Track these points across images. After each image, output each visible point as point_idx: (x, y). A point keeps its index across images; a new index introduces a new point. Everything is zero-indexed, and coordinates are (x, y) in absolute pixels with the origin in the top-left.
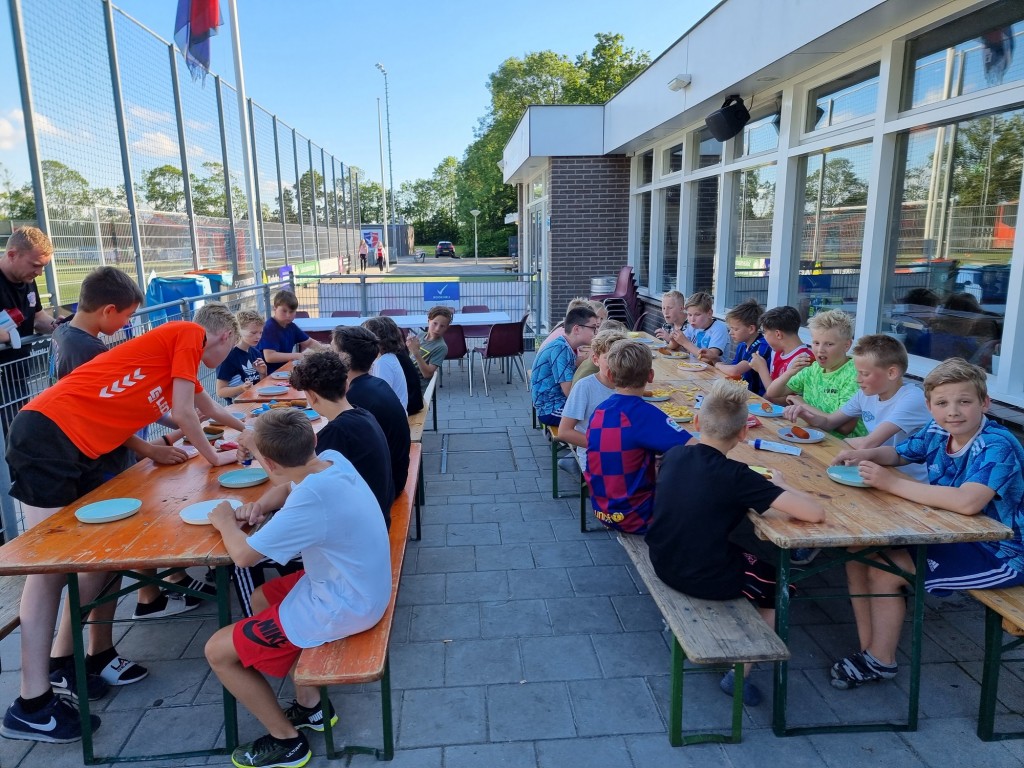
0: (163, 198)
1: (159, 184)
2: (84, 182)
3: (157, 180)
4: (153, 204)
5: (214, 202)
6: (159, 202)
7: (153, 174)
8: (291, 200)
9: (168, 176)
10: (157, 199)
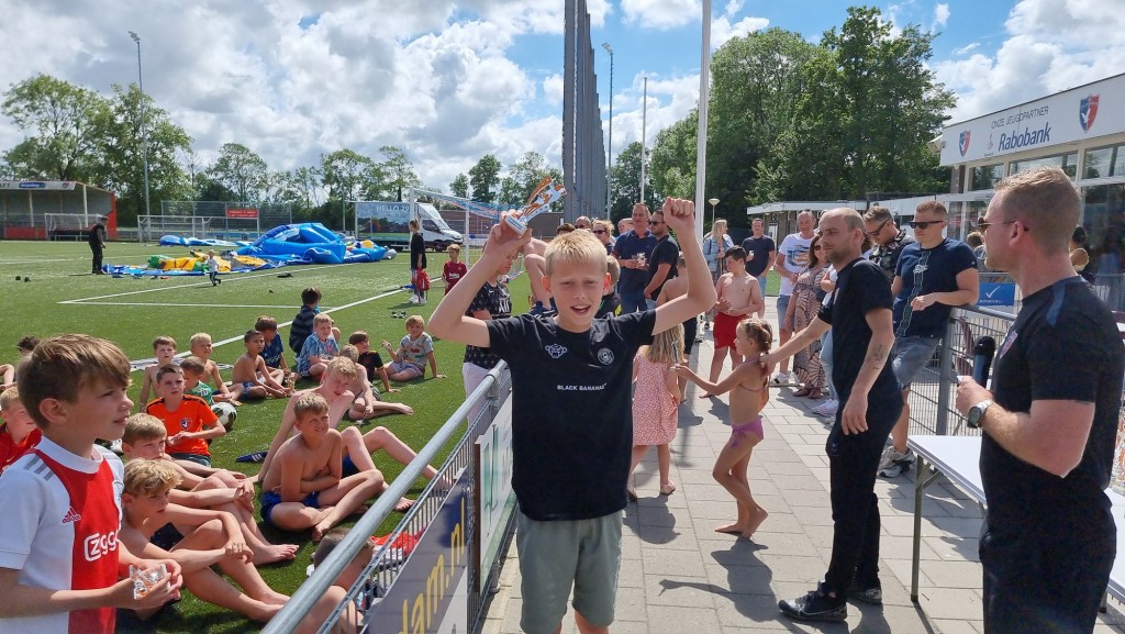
0: (339, 182)
3: (334, 164)
4: (328, 188)
5: (388, 187)
6: (335, 186)
7: (331, 158)
8: (466, 188)
9: (346, 161)
10: (332, 183)
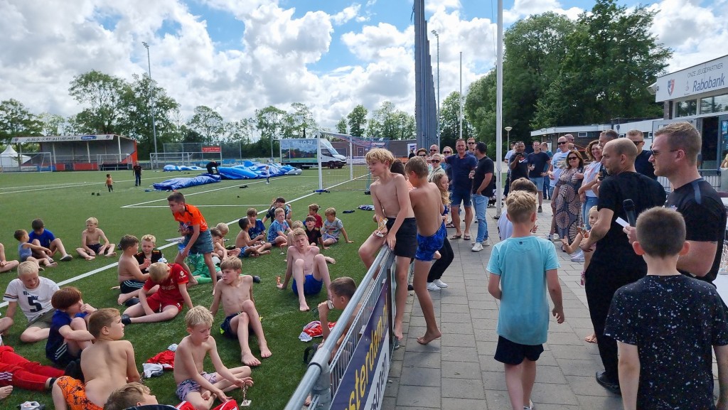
1: (265, 118)
2: (222, 119)
7: (262, 113)
9: (271, 113)
